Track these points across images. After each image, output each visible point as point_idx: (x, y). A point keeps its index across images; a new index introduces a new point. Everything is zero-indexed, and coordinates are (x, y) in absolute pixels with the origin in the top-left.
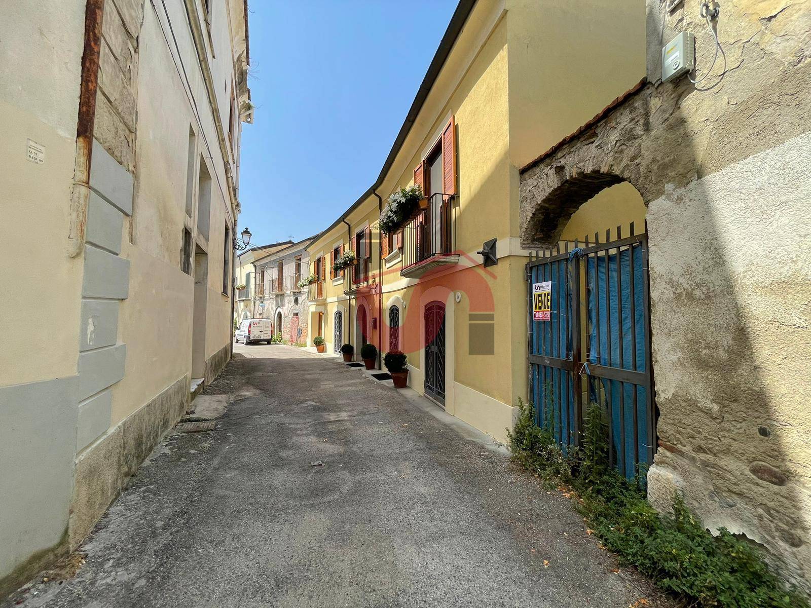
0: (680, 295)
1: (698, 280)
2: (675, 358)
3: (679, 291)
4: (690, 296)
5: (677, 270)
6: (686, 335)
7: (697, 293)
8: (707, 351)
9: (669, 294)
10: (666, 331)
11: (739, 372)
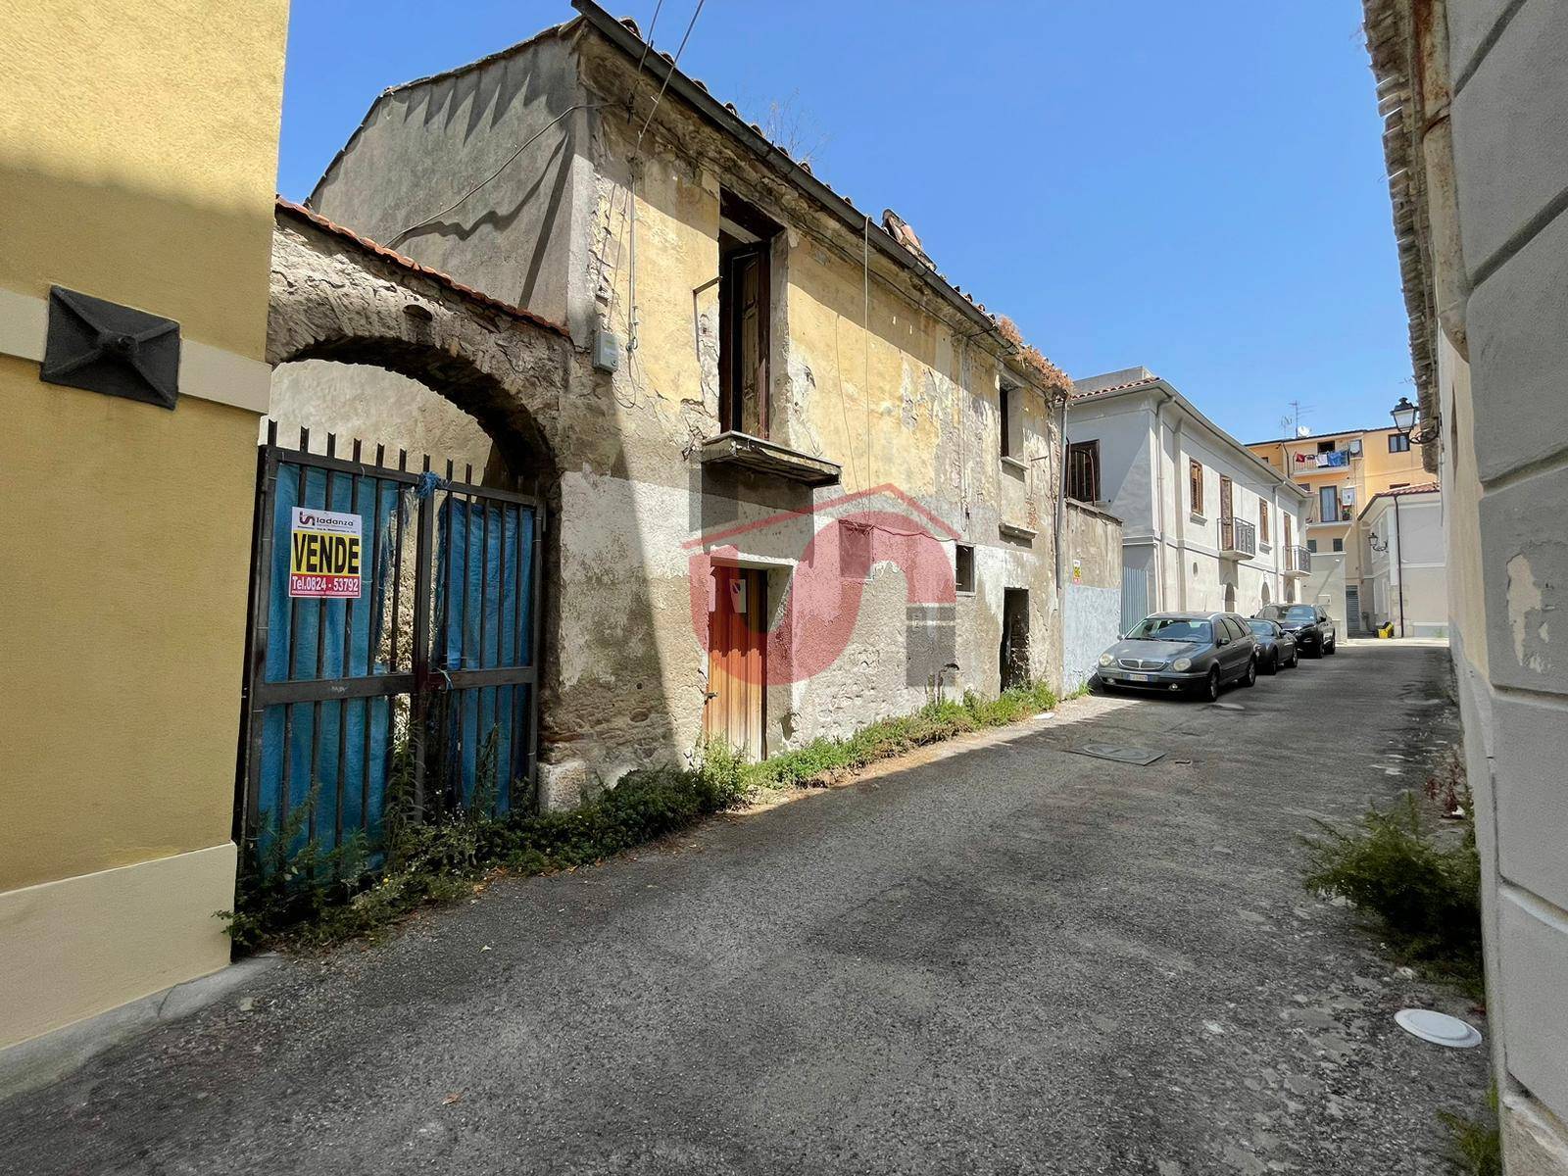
0: (590, 578)
1: (606, 567)
2: (582, 642)
3: (590, 574)
4: (599, 580)
5: (590, 554)
6: (593, 617)
7: (605, 579)
8: (609, 631)
9: (580, 576)
10: (575, 614)
11: (630, 644)
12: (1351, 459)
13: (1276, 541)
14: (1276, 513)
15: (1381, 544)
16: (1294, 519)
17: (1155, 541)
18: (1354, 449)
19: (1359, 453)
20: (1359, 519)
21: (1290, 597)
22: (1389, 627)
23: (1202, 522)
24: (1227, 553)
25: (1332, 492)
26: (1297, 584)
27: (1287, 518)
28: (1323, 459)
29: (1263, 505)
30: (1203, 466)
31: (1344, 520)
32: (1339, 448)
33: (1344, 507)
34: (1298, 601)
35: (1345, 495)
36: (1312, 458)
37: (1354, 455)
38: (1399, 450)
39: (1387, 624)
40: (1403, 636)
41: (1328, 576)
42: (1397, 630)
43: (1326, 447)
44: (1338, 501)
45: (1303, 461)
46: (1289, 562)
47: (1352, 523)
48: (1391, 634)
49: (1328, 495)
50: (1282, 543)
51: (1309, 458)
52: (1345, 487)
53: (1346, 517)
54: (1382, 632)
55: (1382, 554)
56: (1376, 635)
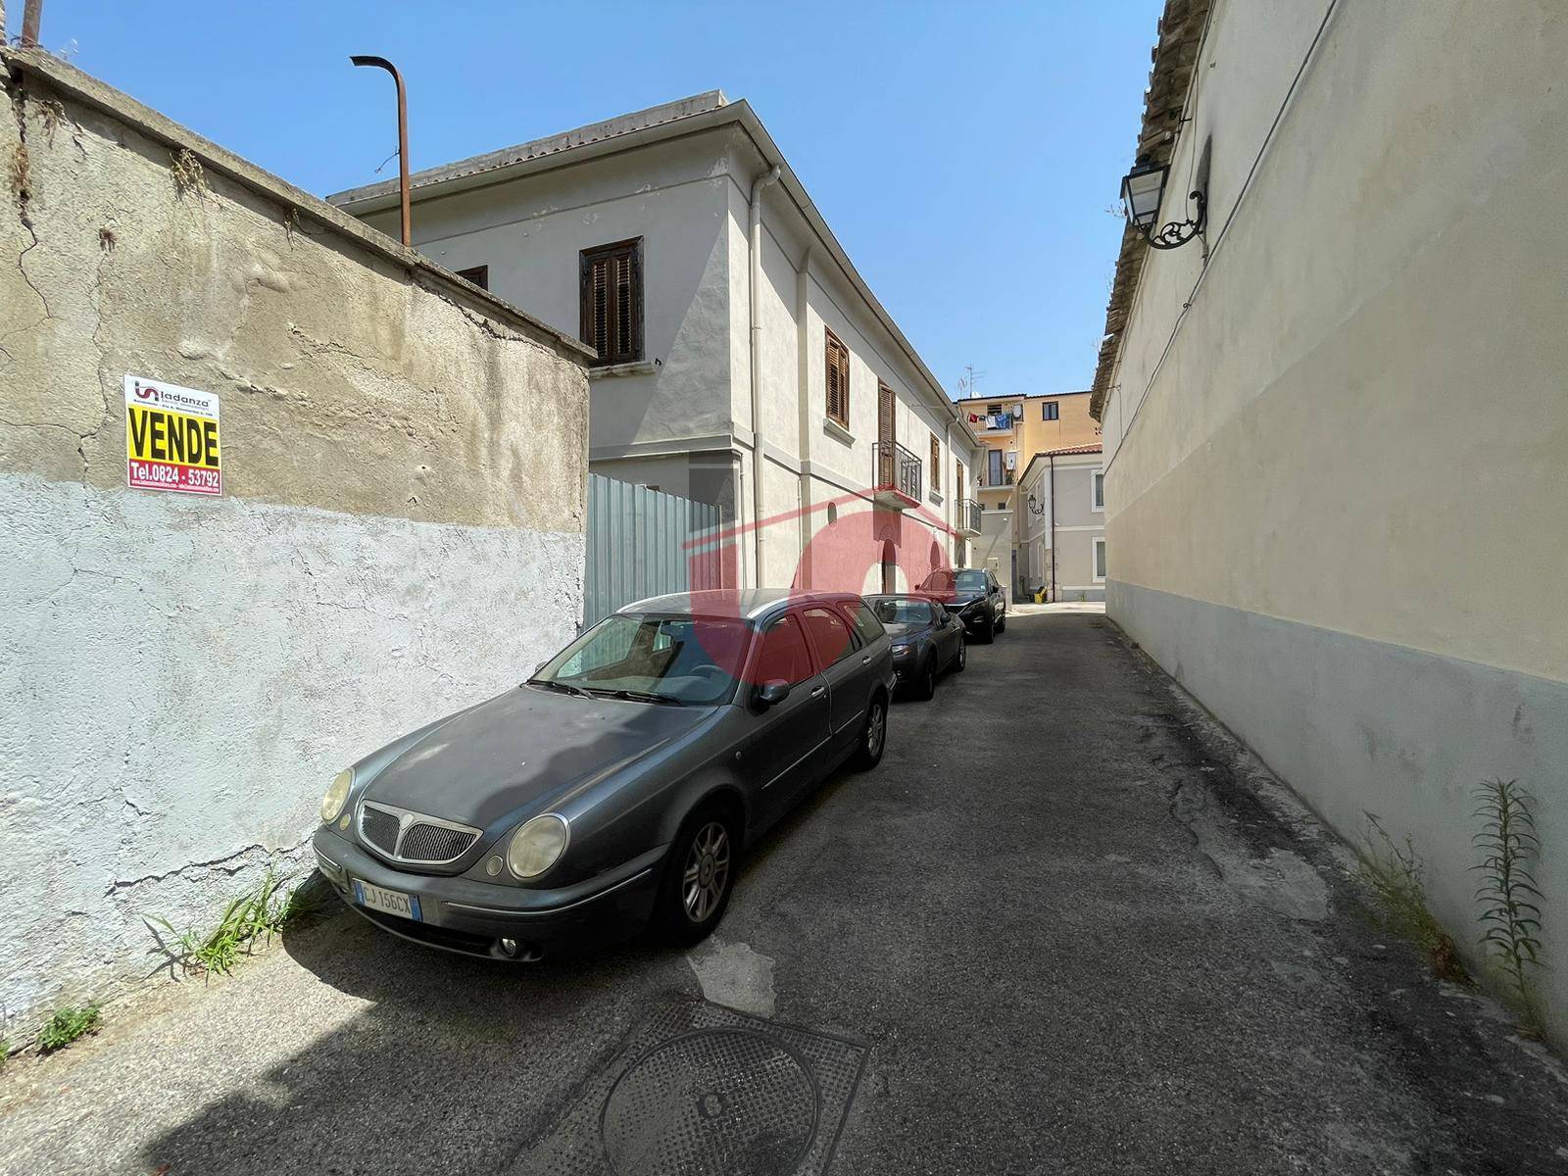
12: (1015, 423)
13: (948, 492)
14: (949, 457)
15: (1038, 507)
16: (966, 469)
17: (734, 446)
18: (1017, 414)
19: (1020, 418)
20: (1019, 484)
21: (961, 561)
22: (1043, 592)
23: (848, 441)
24: (885, 495)
25: (998, 454)
26: (968, 545)
27: (959, 466)
28: (991, 422)
29: (934, 443)
30: (851, 352)
31: (1007, 484)
32: (1005, 410)
33: (1008, 471)
34: (968, 566)
35: (1009, 460)
36: (983, 419)
37: (1017, 419)
38: (1050, 419)
39: (1042, 588)
40: (1054, 601)
41: (996, 540)
42: (1050, 596)
43: (994, 409)
44: (1003, 465)
45: (976, 422)
46: (960, 520)
47: (1013, 487)
48: (1044, 600)
49: (995, 457)
50: (954, 496)
51: (981, 419)
52: (1008, 450)
53: (1009, 481)
54: (1038, 597)
55: (1038, 517)
56: (1032, 601)
